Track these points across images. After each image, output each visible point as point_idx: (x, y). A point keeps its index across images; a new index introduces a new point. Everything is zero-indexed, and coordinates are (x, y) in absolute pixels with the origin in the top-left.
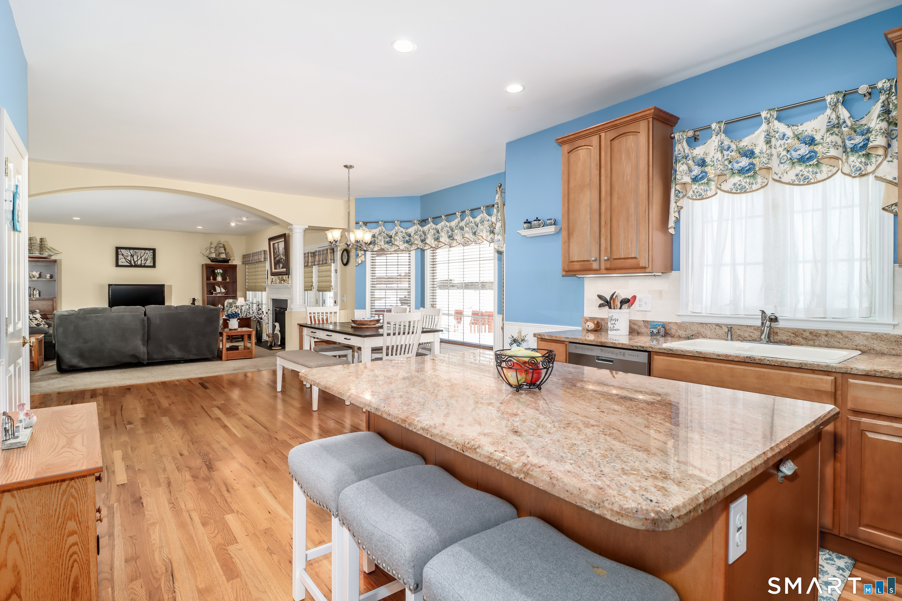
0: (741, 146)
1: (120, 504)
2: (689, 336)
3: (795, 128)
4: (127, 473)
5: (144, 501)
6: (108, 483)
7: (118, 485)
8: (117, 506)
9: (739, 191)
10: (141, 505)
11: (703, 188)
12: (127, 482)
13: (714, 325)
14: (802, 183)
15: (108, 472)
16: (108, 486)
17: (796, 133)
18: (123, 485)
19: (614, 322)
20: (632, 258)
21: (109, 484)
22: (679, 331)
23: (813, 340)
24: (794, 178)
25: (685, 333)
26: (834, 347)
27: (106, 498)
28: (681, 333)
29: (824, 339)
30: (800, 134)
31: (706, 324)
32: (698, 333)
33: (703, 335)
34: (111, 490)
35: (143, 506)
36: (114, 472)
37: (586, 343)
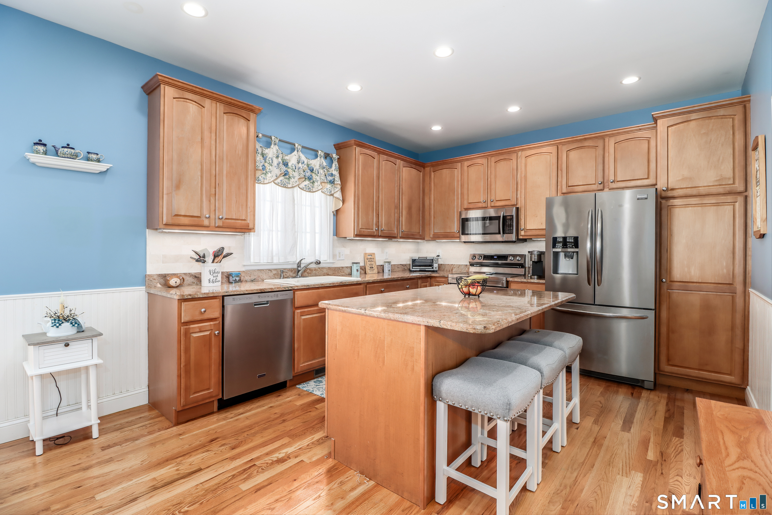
0: (286, 159)
2: (252, 280)
3: (309, 161)
9: (282, 186)
11: (263, 176)
13: (267, 270)
14: (307, 190)
17: (308, 163)
19: (217, 274)
20: (242, 220)
22: (246, 277)
23: (311, 273)
24: (304, 187)
25: (250, 278)
26: (317, 276)
28: (247, 278)
29: (314, 272)
30: (310, 164)
31: (263, 270)
32: (258, 277)
33: (261, 278)
37: (247, 292)
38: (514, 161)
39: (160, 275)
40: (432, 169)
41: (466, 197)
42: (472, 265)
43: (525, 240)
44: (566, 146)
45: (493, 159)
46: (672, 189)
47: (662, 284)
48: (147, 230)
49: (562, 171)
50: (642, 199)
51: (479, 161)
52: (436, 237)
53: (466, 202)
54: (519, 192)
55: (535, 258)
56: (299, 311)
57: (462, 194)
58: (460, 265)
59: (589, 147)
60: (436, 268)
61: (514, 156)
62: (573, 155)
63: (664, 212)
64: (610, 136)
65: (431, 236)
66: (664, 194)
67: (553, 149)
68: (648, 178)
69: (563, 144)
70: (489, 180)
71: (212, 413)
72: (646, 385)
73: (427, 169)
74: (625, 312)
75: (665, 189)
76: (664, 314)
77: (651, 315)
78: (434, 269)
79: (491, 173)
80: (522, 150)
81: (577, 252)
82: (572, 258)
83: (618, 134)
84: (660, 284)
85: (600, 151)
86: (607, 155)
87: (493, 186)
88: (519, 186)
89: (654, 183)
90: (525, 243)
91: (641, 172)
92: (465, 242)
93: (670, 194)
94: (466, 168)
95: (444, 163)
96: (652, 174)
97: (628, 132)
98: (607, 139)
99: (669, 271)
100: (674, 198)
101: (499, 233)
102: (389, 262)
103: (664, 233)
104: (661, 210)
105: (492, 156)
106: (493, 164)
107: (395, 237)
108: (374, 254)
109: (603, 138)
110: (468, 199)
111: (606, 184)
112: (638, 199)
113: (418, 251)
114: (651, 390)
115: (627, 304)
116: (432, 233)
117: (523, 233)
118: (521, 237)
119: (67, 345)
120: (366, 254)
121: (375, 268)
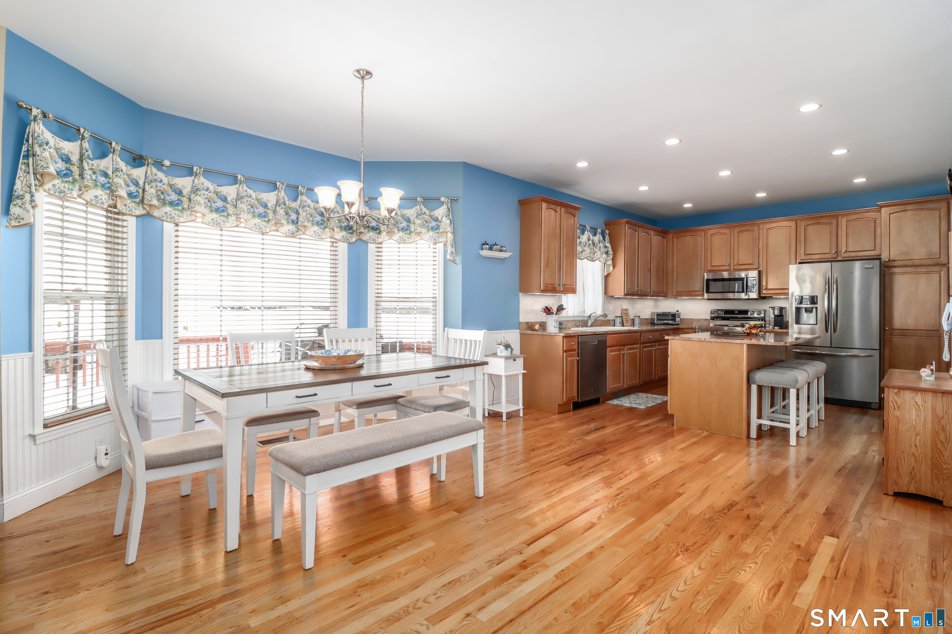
1: (847, 519)
2: (564, 328)
4: (816, 550)
5: (823, 510)
6: (848, 547)
7: (838, 538)
8: (850, 518)
10: (828, 509)
12: (826, 536)
13: (571, 321)
14: (591, 260)
15: (839, 564)
16: (850, 543)
18: (832, 535)
20: (571, 285)
21: (846, 545)
24: (589, 257)
27: (857, 531)
31: (569, 321)
33: (568, 326)
34: (848, 537)
35: (828, 507)
36: (832, 560)
38: (756, 231)
39: (526, 322)
40: (675, 236)
41: (709, 261)
42: (713, 319)
43: (764, 298)
44: (804, 222)
45: (736, 230)
46: (893, 261)
47: (885, 331)
48: (520, 293)
49: (800, 241)
50: (869, 268)
51: (724, 231)
52: (678, 295)
53: (709, 265)
54: (761, 258)
55: (777, 312)
56: (609, 349)
57: (706, 258)
58: (699, 319)
59: (824, 223)
60: (678, 321)
61: (756, 228)
62: (810, 229)
63: (887, 279)
64: (843, 215)
65: (674, 294)
66: (887, 264)
67: (793, 224)
68: (874, 250)
69: (802, 220)
70: (732, 247)
71: (570, 411)
72: (873, 406)
73: (670, 236)
74: (855, 352)
75: (887, 260)
76: (887, 354)
77: (877, 353)
78: (677, 322)
79: (734, 241)
80: (764, 223)
81: (816, 308)
82: (812, 312)
83: (849, 214)
84: (884, 332)
85: (834, 227)
86: (840, 230)
87: (736, 253)
88: (761, 253)
89: (880, 254)
90: (764, 300)
91: (868, 245)
92: (708, 299)
93: (891, 264)
94: (709, 236)
95: (687, 231)
96: (878, 247)
97: (857, 213)
98: (840, 218)
99: (891, 321)
100: (895, 267)
101: (743, 292)
102: (639, 317)
103: (887, 293)
104: (884, 276)
105: (735, 227)
106: (736, 234)
107: (647, 296)
108: (628, 309)
109: (836, 217)
110: (711, 263)
111: (839, 254)
112: (866, 268)
113: (656, 307)
114: (876, 409)
115: (857, 346)
116: (675, 291)
117: (764, 292)
118: (763, 295)
119: (515, 360)
120: (623, 309)
121: (629, 321)
